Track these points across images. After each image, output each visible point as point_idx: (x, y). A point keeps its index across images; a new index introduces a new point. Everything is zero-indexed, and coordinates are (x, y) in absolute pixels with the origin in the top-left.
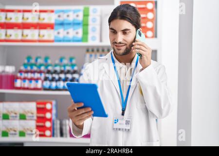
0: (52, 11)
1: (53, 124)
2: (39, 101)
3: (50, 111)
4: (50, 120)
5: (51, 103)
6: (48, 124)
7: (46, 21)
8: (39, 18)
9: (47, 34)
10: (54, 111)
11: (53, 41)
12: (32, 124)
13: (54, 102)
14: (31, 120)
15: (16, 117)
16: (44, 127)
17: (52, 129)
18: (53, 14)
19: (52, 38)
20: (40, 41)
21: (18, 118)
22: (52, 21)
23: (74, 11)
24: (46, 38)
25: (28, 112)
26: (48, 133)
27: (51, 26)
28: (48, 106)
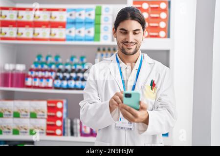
0: (64, 10)
1: (64, 123)
2: (50, 100)
3: (61, 110)
4: (61, 119)
5: (62, 102)
6: (59, 123)
7: (58, 20)
8: (51, 17)
9: (59, 33)
10: (65, 110)
11: (64, 40)
12: (43, 123)
13: (65, 101)
14: (42, 118)
15: (27, 115)
16: (55, 125)
17: (63, 128)
18: (64, 12)
19: (64, 37)
20: (51, 40)
21: (29, 116)
22: (64, 20)
23: (86, 10)
24: (57, 37)
25: (39, 110)
26: (58, 132)
27: (62, 25)
28: (59, 105)
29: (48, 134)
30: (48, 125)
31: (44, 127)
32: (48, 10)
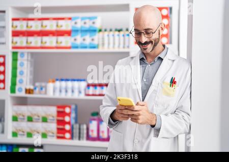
0: (70, 19)
1: (72, 128)
2: (60, 104)
3: (69, 115)
4: (69, 123)
5: (70, 107)
6: (67, 127)
7: (64, 28)
9: (65, 41)
10: (73, 115)
11: (69, 48)
12: (53, 127)
13: (73, 107)
14: (52, 122)
15: (39, 119)
16: (64, 129)
17: (71, 132)
18: (70, 21)
19: (69, 45)
20: (57, 48)
22: (69, 28)
24: (63, 45)
26: (68, 135)
27: (68, 33)
28: (67, 110)
29: (58, 137)
30: (58, 129)
31: (55, 130)
32: (55, 19)
